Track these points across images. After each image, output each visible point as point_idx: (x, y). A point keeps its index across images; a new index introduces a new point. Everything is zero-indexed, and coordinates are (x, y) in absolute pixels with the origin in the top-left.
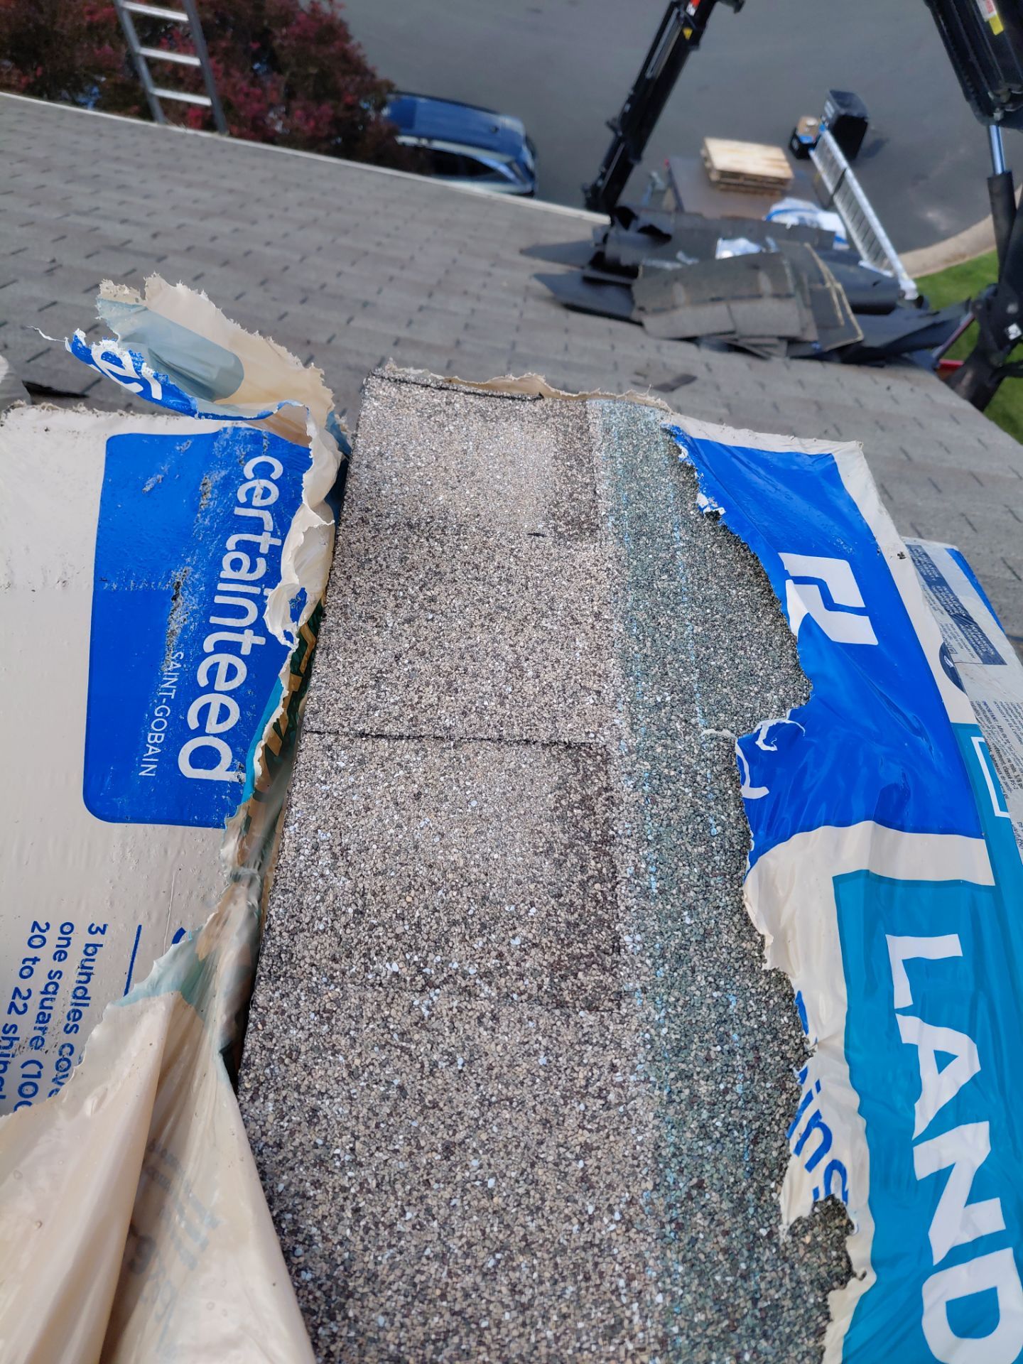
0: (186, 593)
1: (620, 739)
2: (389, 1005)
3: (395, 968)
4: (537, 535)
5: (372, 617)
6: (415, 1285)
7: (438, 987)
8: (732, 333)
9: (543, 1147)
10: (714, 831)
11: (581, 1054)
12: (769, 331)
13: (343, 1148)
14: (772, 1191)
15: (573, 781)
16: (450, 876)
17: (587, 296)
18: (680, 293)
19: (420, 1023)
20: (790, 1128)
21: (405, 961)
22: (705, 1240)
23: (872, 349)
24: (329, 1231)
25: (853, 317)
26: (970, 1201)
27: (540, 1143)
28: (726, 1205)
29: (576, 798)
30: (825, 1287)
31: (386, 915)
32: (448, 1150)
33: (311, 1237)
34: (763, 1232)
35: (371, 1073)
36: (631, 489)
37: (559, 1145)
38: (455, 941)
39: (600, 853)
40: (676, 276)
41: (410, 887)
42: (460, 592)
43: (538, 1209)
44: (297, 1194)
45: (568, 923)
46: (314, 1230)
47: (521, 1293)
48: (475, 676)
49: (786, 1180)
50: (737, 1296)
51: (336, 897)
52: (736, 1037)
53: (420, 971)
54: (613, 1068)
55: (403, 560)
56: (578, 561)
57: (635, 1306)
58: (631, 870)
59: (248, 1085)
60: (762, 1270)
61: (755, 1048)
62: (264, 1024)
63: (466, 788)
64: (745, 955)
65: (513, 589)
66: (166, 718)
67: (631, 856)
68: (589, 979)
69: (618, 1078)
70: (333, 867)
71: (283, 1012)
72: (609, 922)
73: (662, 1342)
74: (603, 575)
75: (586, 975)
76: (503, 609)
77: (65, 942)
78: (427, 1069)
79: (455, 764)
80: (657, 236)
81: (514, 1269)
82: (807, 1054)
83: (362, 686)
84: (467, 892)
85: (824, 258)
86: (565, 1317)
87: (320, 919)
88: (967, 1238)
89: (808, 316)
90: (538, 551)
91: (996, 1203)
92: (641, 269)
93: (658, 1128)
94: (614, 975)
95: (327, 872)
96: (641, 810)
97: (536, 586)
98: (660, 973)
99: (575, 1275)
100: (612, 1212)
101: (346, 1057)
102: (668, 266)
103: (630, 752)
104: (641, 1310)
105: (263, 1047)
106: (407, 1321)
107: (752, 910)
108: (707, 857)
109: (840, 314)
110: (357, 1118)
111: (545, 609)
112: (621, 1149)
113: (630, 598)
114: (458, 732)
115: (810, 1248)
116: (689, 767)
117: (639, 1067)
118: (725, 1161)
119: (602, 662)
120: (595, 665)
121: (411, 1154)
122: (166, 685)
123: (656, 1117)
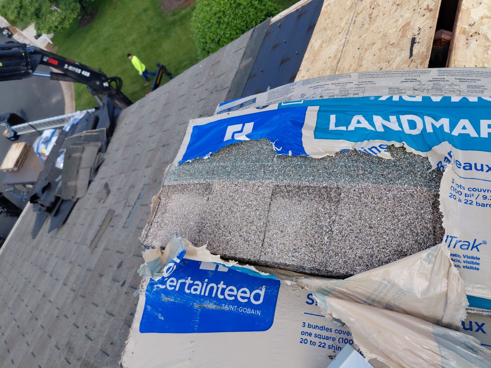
0: (203, 304)
1: (272, 182)
2: (335, 239)
3: (326, 238)
4: (208, 199)
5: (227, 242)
6: (400, 236)
7: (332, 228)
8: (91, 169)
9: (371, 207)
10: (299, 163)
11: (351, 197)
12: (94, 157)
13: (369, 251)
14: (384, 161)
15: (282, 194)
16: (304, 224)
17: (62, 216)
18: (71, 184)
19: (340, 232)
20: (371, 155)
21: (325, 235)
22: (394, 175)
23: (110, 126)
24: (387, 255)
25: (97, 130)
26: (390, 122)
27: (370, 208)
28: (387, 170)
29: (287, 194)
30: (406, 153)
31: (313, 240)
32: (371, 228)
33: (389, 259)
34: (393, 163)
35: (351, 244)
36: (198, 175)
37: (371, 204)
38: (321, 224)
39: (302, 189)
40: (65, 184)
41: (306, 234)
42: (224, 220)
43: (385, 209)
44: (378, 262)
45: (319, 198)
46: (387, 258)
47: (403, 214)
48: (249, 216)
49: (382, 157)
50: (406, 170)
51: (307, 252)
52: (350, 164)
53: (328, 232)
54: (354, 191)
55: (210, 234)
56: (218, 189)
57: (407, 191)
58: (307, 183)
59: (352, 273)
60: (401, 165)
61: (352, 160)
62: (337, 269)
63: (281, 220)
64: (330, 160)
65: (224, 206)
66: (243, 308)
67: (304, 182)
69: (357, 190)
70: (299, 252)
71: (335, 264)
72: (319, 189)
73: (415, 186)
74: (224, 183)
75: (332, 195)
76: (230, 208)
77: (307, 334)
78: (352, 231)
79: (274, 222)
80: (47, 188)
81: (398, 215)
82: (355, 149)
83: (248, 245)
84: (309, 221)
85: (72, 134)
86: (409, 205)
87: (312, 255)
88: (397, 123)
89: (92, 144)
90: (213, 199)
91: (390, 117)
92: (58, 195)
93: (369, 182)
94: (332, 189)
95: (300, 254)
96: (292, 179)
97: (224, 200)
98: (333, 178)
99: (400, 202)
100: (387, 194)
101: (347, 250)
102: (60, 185)
103: (276, 180)
104: (408, 189)
105: (343, 269)
106: (408, 238)
107: (320, 157)
108: (306, 166)
109: (95, 134)
110: (362, 248)
111: (232, 198)
112: (373, 190)
113: (232, 177)
114: (265, 221)
115: (397, 155)
116: (282, 167)
117: (355, 185)
118: (377, 169)
119: (250, 185)
120: (251, 187)
121: (371, 236)
122: (233, 309)
123: (366, 183)
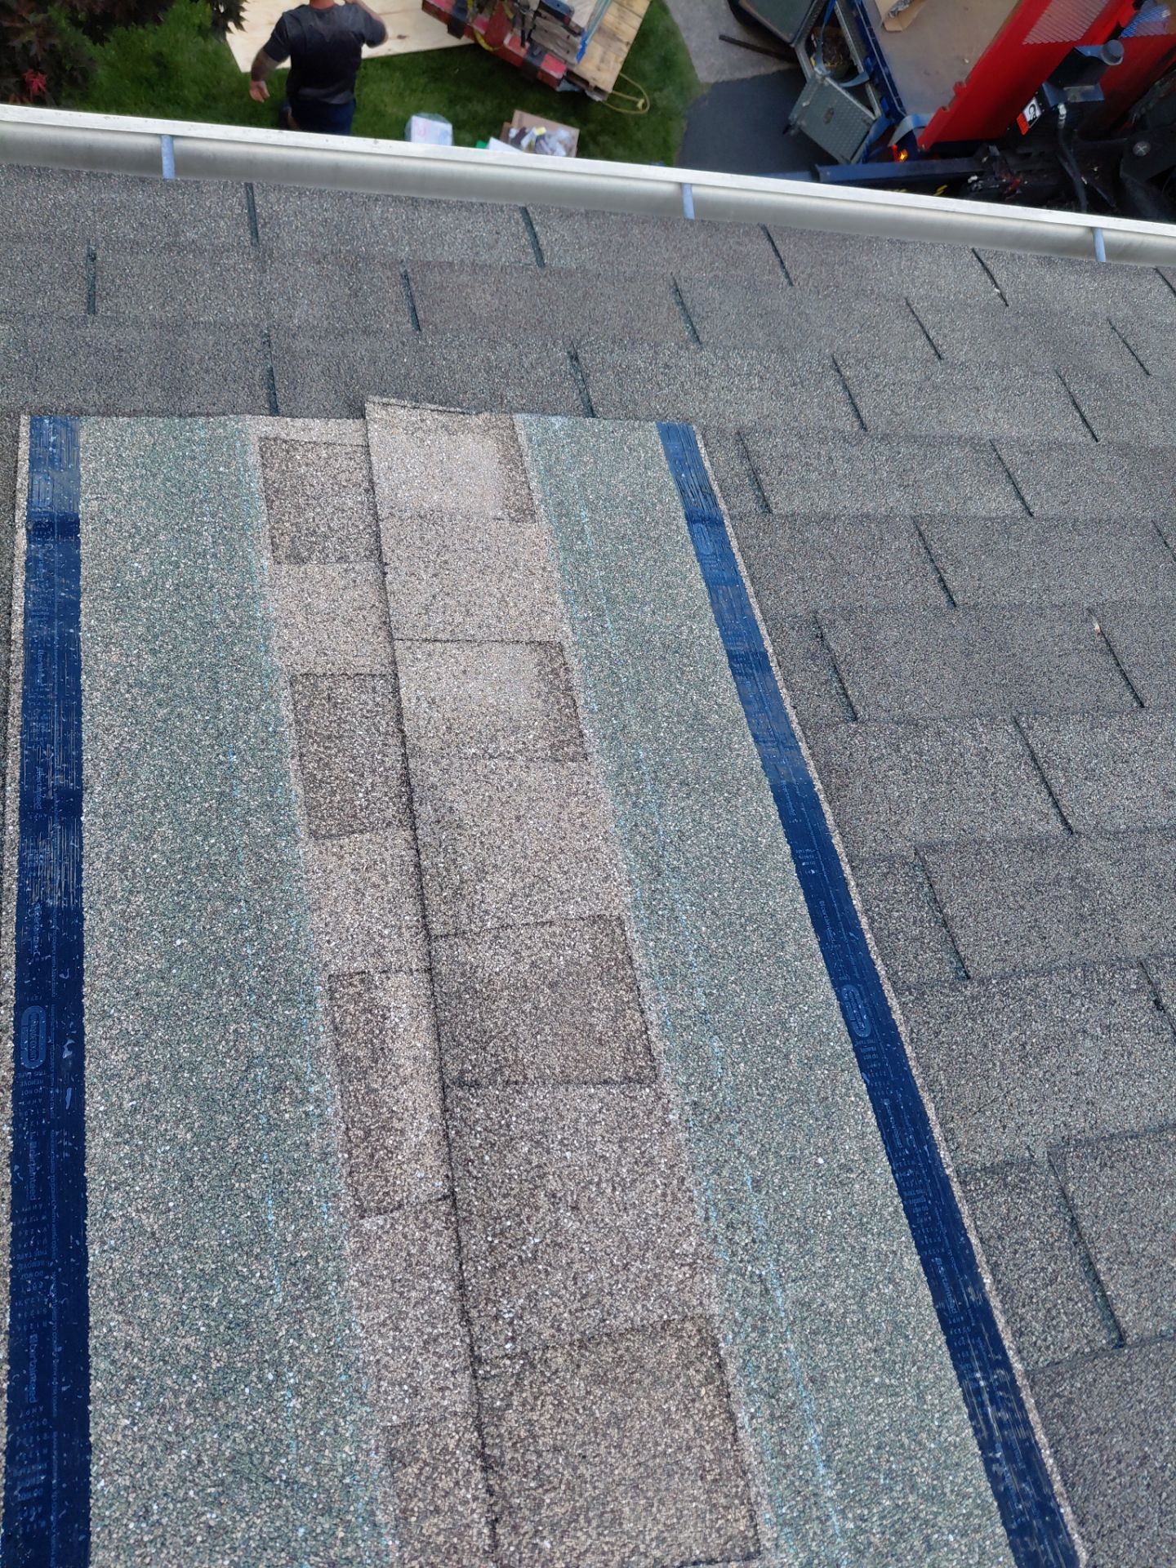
1: (567, 638)
4: (499, 519)
7: (496, 757)
9: (562, 815)
15: (545, 661)
16: (491, 710)
21: (478, 748)
27: (560, 813)
29: (548, 669)
31: (463, 729)
32: (518, 818)
35: (474, 792)
36: (551, 483)
37: (569, 814)
38: (500, 738)
39: (565, 696)
41: (472, 715)
42: (460, 558)
43: (564, 837)
45: (555, 727)
47: (563, 868)
48: (480, 606)
51: (435, 721)
53: (486, 752)
54: (588, 783)
55: (422, 538)
56: (527, 535)
57: (615, 869)
58: (583, 702)
63: (489, 667)
65: (492, 555)
67: (582, 695)
68: (571, 750)
69: (591, 786)
70: (430, 708)
72: (576, 725)
74: (543, 544)
75: (568, 748)
76: (488, 567)
78: (500, 789)
79: (480, 655)
81: (558, 860)
83: (419, 614)
84: (501, 717)
87: (430, 732)
90: (501, 530)
93: (613, 804)
94: (582, 747)
95: (428, 710)
96: (583, 673)
97: (505, 552)
98: (604, 744)
99: (586, 860)
100: (598, 836)
101: (460, 787)
103: (574, 644)
110: (472, 809)
111: (513, 566)
112: (598, 813)
113: (561, 557)
117: (601, 782)
120: (547, 598)
